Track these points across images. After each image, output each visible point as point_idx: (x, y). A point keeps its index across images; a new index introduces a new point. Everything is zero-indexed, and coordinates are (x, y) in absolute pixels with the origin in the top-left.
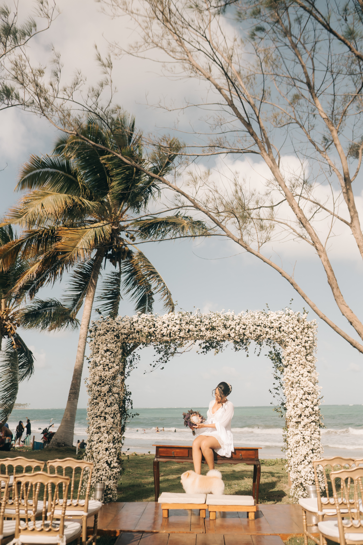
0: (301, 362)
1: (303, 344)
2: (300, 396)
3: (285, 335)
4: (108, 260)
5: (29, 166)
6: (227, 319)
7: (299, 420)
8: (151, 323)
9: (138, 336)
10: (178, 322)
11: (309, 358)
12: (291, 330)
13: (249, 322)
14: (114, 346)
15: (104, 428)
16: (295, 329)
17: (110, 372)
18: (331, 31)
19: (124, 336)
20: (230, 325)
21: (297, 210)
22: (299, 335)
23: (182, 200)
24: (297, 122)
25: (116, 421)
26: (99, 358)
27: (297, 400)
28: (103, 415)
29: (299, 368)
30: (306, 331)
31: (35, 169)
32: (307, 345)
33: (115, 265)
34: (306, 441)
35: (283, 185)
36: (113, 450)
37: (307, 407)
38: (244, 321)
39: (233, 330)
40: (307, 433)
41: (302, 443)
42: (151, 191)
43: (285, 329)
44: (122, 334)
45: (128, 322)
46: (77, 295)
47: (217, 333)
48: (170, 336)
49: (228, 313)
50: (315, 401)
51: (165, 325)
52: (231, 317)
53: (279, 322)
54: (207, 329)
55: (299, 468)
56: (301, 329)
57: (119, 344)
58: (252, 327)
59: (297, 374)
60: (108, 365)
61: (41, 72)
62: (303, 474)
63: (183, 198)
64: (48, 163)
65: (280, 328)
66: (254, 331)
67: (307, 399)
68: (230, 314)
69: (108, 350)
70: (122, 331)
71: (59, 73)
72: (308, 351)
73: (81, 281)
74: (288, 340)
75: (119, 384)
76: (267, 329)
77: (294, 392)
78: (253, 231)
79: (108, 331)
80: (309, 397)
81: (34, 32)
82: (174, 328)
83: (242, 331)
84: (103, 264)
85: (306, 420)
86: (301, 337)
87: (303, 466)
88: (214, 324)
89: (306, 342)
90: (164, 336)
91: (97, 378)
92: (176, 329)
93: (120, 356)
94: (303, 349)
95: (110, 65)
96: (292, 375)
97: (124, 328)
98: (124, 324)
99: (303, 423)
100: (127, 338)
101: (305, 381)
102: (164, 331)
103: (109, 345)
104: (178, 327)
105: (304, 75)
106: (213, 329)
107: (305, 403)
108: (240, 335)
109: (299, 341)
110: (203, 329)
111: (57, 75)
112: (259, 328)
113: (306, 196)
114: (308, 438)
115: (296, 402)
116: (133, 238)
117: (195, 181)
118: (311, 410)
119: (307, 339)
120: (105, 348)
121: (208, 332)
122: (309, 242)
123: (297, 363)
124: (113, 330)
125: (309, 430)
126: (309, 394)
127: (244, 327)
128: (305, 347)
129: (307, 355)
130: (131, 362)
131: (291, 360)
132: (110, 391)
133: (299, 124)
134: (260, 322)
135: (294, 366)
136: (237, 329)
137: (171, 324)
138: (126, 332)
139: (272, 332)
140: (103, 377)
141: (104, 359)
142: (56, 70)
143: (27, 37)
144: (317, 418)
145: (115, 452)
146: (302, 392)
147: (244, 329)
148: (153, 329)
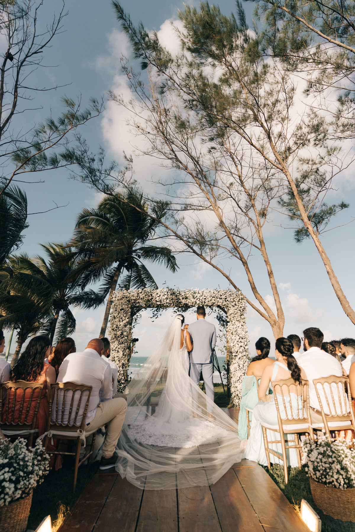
0: (238, 320)
1: (239, 309)
2: (237, 340)
3: (229, 303)
4: (125, 268)
5: (82, 215)
6: (195, 293)
7: (236, 355)
8: (150, 294)
9: (141, 301)
10: (166, 293)
11: (242, 317)
12: (232, 300)
13: (207, 295)
14: (126, 307)
15: (117, 358)
16: (234, 300)
17: (123, 323)
18: (252, 145)
19: (133, 301)
20: (197, 296)
21: (232, 240)
22: (237, 303)
23: (169, 232)
24: (232, 197)
25: (125, 353)
26: (117, 314)
27: (236, 342)
28: (117, 349)
29: (237, 323)
30: (241, 301)
31: (86, 217)
32: (241, 309)
33: (128, 271)
34: (241, 368)
35: (224, 226)
36: (122, 372)
37: (241, 346)
38: (204, 294)
39: (198, 299)
40: (242, 363)
41: (238, 368)
42: (150, 232)
43: (229, 299)
44: (132, 300)
45: (136, 293)
46: (107, 288)
47: (189, 301)
48: (161, 302)
49: (195, 290)
50: (246, 343)
51: (158, 295)
52: (197, 292)
53: (225, 295)
54: (183, 299)
55: (236, 384)
56: (238, 300)
57: (130, 306)
58: (209, 298)
59: (235, 326)
60: (122, 318)
61: (93, 160)
62: (238, 388)
63: (169, 231)
64: (93, 213)
65: (226, 299)
66: (211, 300)
67: (241, 342)
68: (196, 290)
69: (122, 309)
70: (132, 298)
71: (102, 160)
72: (242, 313)
73: (109, 279)
74: (230, 306)
75: (128, 331)
76: (218, 300)
77: (233, 337)
78: (208, 251)
79: (123, 298)
80: (243, 341)
81: (89, 117)
82: (163, 297)
83: (203, 300)
84: (122, 270)
85: (240, 355)
86: (238, 304)
87: (239, 383)
88: (187, 296)
89: (241, 307)
90: (157, 302)
91: (115, 326)
92: (164, 298)
93: (130, 314)
94: (239, 311)
95: (132, 161)
96: (233, 327)
97: (133, 296)
98: (133, 294)
99: (238, 357)
100: (134, 302)
101: (239, 331)
102: (157, 299)
103: (123, 306)
104: (166, 296)
105: (236, 171)
106: (186, 298)
107: (240, 344)
108: (202, 302)
109: (237, 306)
110: (181, 298)
111: (101, 161)
112: (214, 298)
113: (236, 234)
114: (241, 366)
115: (234, 343)
116: (139, 257)
117: (177, 223)
118: (243, 348)
119: (241, 306)
120: (121, 308)
121: (184, 300)
122: (238, 258)
123: (235, 320)
124: (127, 297)
125: (243, 360)
126: (242, 339)
127: (205, 298)
128: (240, 310)
129: (241, 315)
130: (136, 320)
131: (232, 318)
132: (122, 334)
133: (233, 198)
134: (214, 295)
135: (234, 322)
136: (201, 298)
137: (162, 294)
138: (134, 298)
139: (221, 301)
140: (119, 326)
141: (120, 314)
142: (101, 158)
143: (85, 120)
144: (247, 353)
145: (123, 373)
146: (238, 337)
147: (205, 299)
148: (150, 297)
